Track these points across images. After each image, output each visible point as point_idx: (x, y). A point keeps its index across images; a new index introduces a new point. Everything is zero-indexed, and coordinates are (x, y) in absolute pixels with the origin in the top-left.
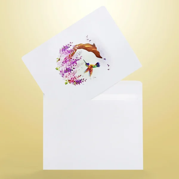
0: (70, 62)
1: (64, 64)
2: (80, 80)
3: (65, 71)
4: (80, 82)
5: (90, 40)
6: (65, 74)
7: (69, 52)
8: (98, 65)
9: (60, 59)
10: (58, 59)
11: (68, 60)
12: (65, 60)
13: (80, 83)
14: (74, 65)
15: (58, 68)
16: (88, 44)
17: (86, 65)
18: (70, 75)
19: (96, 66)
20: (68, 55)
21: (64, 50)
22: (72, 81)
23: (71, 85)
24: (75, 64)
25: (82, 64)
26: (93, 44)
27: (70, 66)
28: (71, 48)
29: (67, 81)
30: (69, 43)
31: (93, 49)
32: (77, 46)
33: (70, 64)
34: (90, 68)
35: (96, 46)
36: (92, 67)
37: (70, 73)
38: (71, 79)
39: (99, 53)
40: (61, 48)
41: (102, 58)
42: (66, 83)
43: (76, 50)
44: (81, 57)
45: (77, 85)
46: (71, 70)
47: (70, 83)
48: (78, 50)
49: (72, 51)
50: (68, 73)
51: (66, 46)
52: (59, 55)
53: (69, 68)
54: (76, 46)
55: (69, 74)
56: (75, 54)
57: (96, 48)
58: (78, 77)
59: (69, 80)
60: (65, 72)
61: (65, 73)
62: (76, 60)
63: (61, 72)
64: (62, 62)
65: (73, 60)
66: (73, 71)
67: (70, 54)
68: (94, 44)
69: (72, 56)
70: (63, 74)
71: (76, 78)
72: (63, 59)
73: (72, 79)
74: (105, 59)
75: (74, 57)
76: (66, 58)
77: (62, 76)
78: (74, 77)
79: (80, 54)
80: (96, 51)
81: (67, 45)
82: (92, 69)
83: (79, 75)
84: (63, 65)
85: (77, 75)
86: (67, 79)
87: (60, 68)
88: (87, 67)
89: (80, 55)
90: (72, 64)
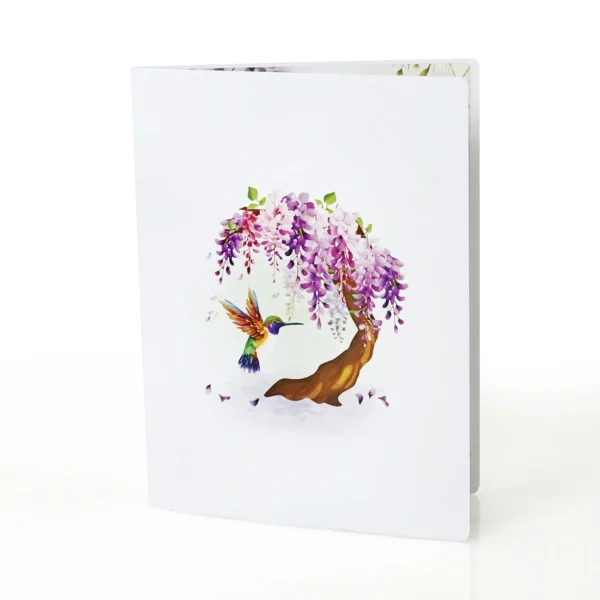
0: (326, 268)
1: (332, 237)
2: (230, 256)
3: (302, 223)
4: (224, 250)
5: (361, 400)
6: (293, 214)
7: (366, 289)
8: (250, 362)
9: (363, 236)
10: (368, 230)
11: (339, 265)
12: (347, 255)
13: (220, 248)
14: (304, 273)
15: (331, 207)
16: (351, 382)
17: (278, 319)
18: (274, 230)
19: (249, 351)
20: (358, 281)
21: (386, 279)
22: (249, 222)
23: (233, 210)
24: (305, 279)
25: (289, 307)
26: (341, 398)
27: (308, 256)
28: (378, 311)
29: (261, 203)
30: (401, 315)
31: (319, 387)
32: (369, 337)
33: (317, 261)
34: (259, 325)
35: (324, 404)
36: (256, 336)
37: (282, 238)
38: (258, 222)
39: (294, 398)
40: (401, 271)
41: (268, 394)
42: (251, 194)
43: (358, 322)
44: (319, 323)
45: (222, 229)
46: (292, 248)
47: (245, 209)
48: (351, 330)
49: (366, 305)
50: (288, 226)
51: (400, 299)
52: (380, 247)
53: (304, 248)
54: (376, 335)
55: (282, 232)
56: (346, 310)
57: (317, 400)
58: (248, 256)
59: (257, 212)
60: (299, 224)
61: (295, 218)
62: (321, 295)
63: (310, 206)
64: (345, 238)
65: (326, 285)
66: (282, 253)
67: (354, 289)
68: (339, 404)
69: (346, 292)
70: (295, 208)
71: (250, 245)
72: (356, 247)
73: (257, 227)
74: (256, 402)
75: (334, 294)
76: (351, 263)
77: (288, 199)
78: (260, 241)
79: (334, 326)
80: (306, 394)
81: (399, 303)
82: (247, 328)
83: (252, 266)
84: (329, 232)
85: (260, 256)
86: (267, 209)
87: (327, 215)
88: (264, 318)
89: (330, 323)
90: (312, 267)
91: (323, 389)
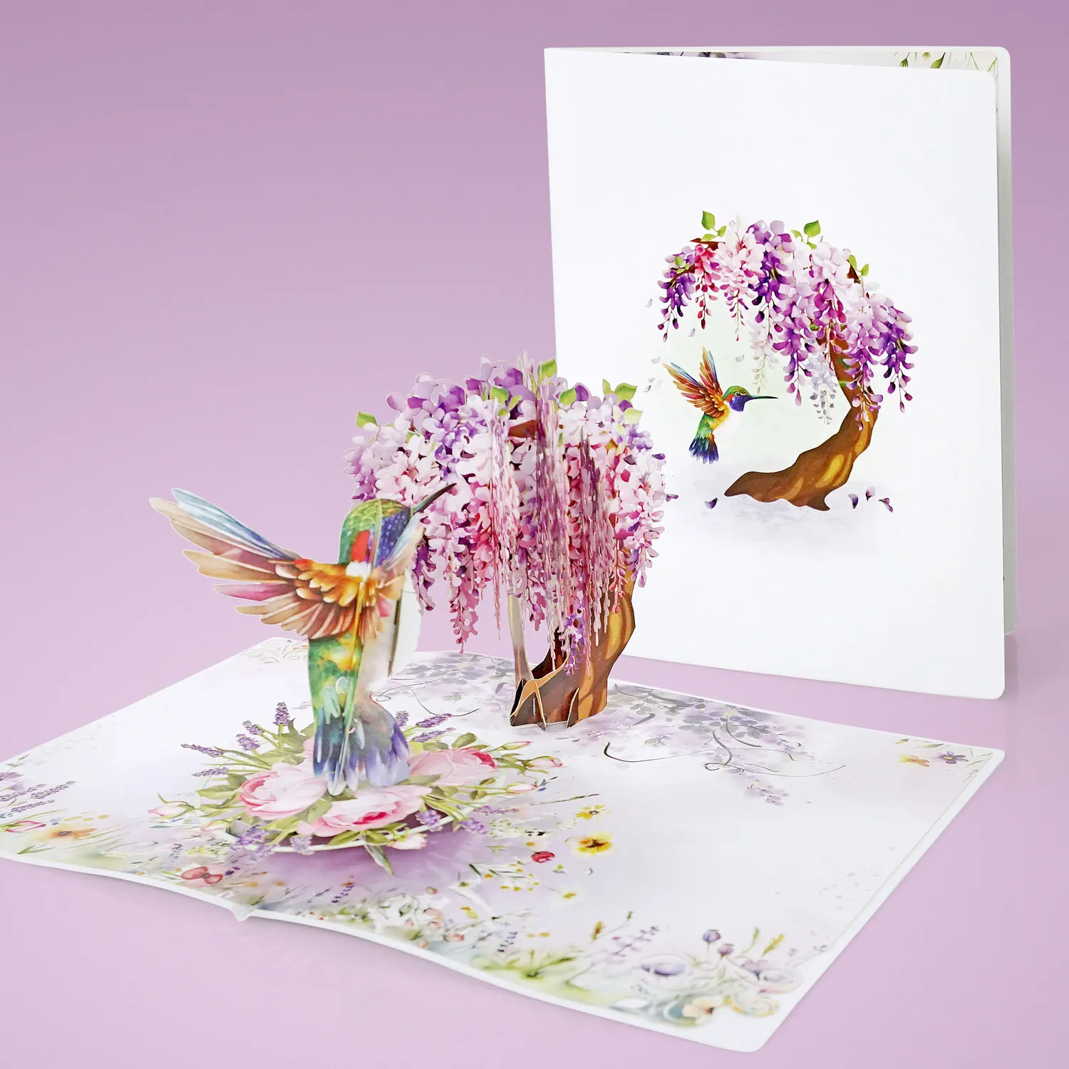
0: (807, 323)
1: (816, 280)
2: (678, 304)
3: (775, 261)
4: (670, 296)
5: (855, 504)
6: (762, 248)
7: (861, 351)
8: (705, 448)
9: (857, 280)
10: (863, 272)
11: (824, 319)
12: (835, 306)
13: (664, 293)
14: (777, 328)
15: (814, 240)
16: (842, 478)
17: (743, 390)
18: (737, 270)
19: (704, 433)
20: (850, 342)
21: (888, 338)
22: (704, 259)
23: (682, 241)
24: (779, 337)
25: (758, 374)
26: (828, 500)
27: (783, 305)
28: (877, 381)
29: (720, 233)
30: (909, 388)
31: (799, 484)
32: (866, 417)
33: (796, 313)
34: (716, 398)
35: (806, 508)
36: (714, 412)
37: (748, 280)
38: (715, 259)
39: (764, 499)
40: (908, 328)
41: (729, 493)
42: (706, 221)
43: (850, 396)
44: (799, 396)
45: (667, 267)
46: (762, 294)
47: (698, 240)
48: (842, 406)
49: (862, 374)
50: (755, 266)
51: (906, 366)
52: (880, 295)
53: (777, 295)
54: (875, 414)
55: (748, 273)
56: (835, 379)
57: (797, 501)
58: (702, 304)
59: (714, 246)
60: (771, 262)
61: (766, 254)
62: (801, 359)
63: (786, 238)
64: (833, 282)
65: (807, 345)
66: (748, 302)
67: (845, 352)
68: (827, 509)
69: (834, 356)
70: (765, 241)
71: (705, 289)
72: (847, 295)
73: (714, 265)
74: (714, 503)
75: (817, 358)
76: (841, 316)
77: (756, 228)
78: (718, 284)
79: (818, 401)
80: (781, 494)
81: (906, 372)
82: (701, 401)
83: (707, 318)
84: (811, 273)
85: (718, 305)
86: (728, 242)
87: (809, 251)
88: (724, 388)
89: (813, 397)
90: (788, 320)
91: (804, 486)
